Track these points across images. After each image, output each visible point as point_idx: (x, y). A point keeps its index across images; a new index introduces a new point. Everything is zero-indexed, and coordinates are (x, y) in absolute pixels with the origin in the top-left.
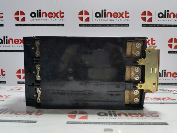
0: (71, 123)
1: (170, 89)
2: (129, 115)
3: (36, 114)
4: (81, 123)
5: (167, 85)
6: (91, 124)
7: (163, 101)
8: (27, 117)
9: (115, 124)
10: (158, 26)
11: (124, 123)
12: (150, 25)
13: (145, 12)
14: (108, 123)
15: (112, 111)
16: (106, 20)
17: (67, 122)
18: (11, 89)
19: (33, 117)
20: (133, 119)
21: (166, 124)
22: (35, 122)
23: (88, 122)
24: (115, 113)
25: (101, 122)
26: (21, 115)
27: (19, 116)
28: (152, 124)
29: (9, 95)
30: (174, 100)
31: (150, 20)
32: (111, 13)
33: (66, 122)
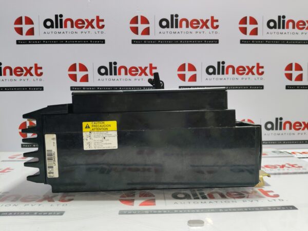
0: (127, 213)
1: (290, 151)
2: (228, 196)
3: (62, 200)
4: (146, 212)
5: (285, 144)
6: (162, 213)
7: (281, 171)
8: (46, 206)
9: (206, 212)
10: (267, 43)
11: (220, 210)
12: (254, 40)
13: (246, 18)
14: (192, 211)
15: (198, 190)
16: (178, 33)
17: (120, 211)
18: (10, 158)
19: (56, 206)
20: (236, 202)
21: (293, 208)
22: (61, 213)
23: (158, 210)
24: (203, 193)
25: (181, 210)
26: (33, 203)
27: (30, 204)
28: (269, 209)
29: (8, 169)
30: (301, 168)
31: (255, 32)
32: (186, 21)
33: (118, 212)
